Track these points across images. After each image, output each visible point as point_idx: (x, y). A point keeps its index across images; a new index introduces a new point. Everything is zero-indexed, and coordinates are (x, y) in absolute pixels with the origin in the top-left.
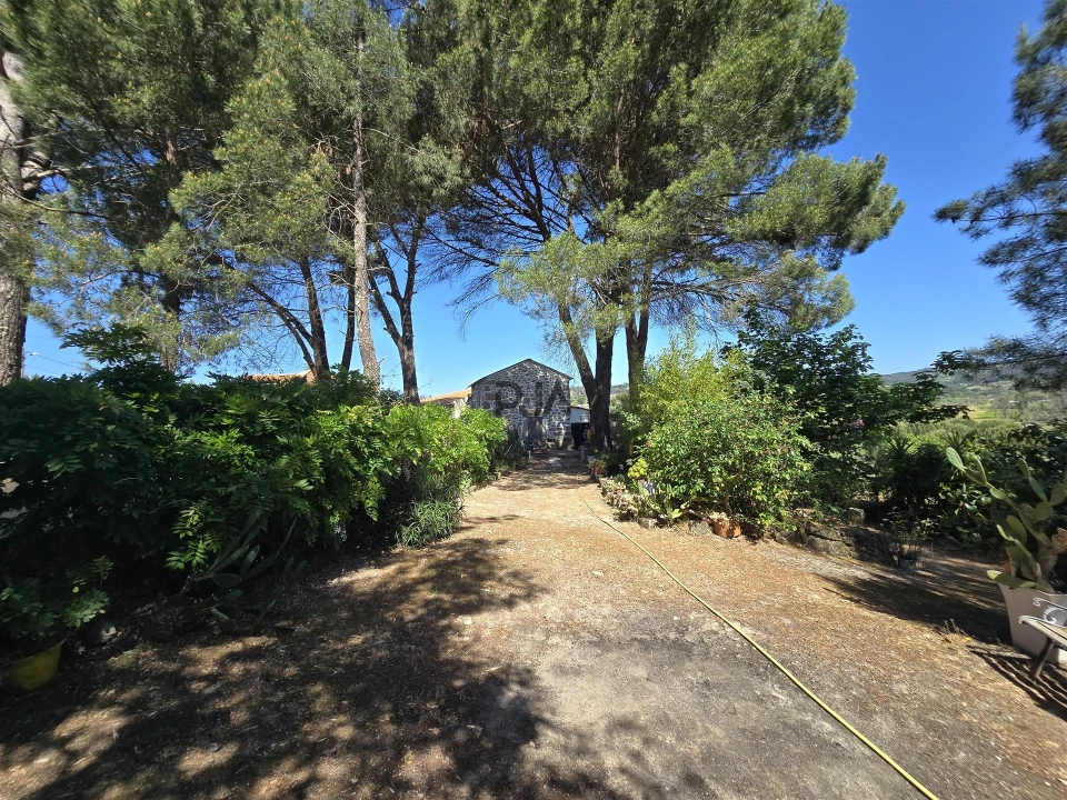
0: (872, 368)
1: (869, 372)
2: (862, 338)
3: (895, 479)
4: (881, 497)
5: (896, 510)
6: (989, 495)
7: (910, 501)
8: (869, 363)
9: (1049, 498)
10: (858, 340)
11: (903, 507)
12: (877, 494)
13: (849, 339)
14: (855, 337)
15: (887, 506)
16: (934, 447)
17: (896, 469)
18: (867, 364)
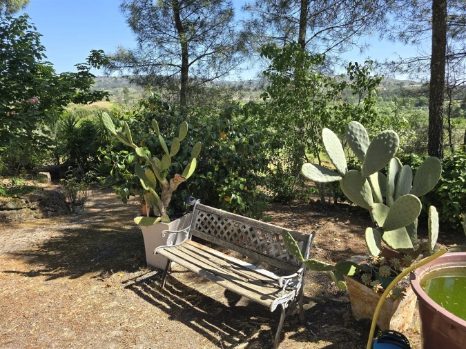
0: (45, 57)
1: (44, 60)
2: (35, 29)
3: (68, 147)
4: (61, 161)
5: (71, 169)
6: (134, 153)
7: (79, 161)
8: (43, 52)
9: (169, 152)
10: (32, 30)
11: (75, 166)
12: (58, 159)
13: (25, 28)
14: (30, 27)
15: (64, 167)
16: (90, 122)
17: (69, 140)
18: (41, 53)
